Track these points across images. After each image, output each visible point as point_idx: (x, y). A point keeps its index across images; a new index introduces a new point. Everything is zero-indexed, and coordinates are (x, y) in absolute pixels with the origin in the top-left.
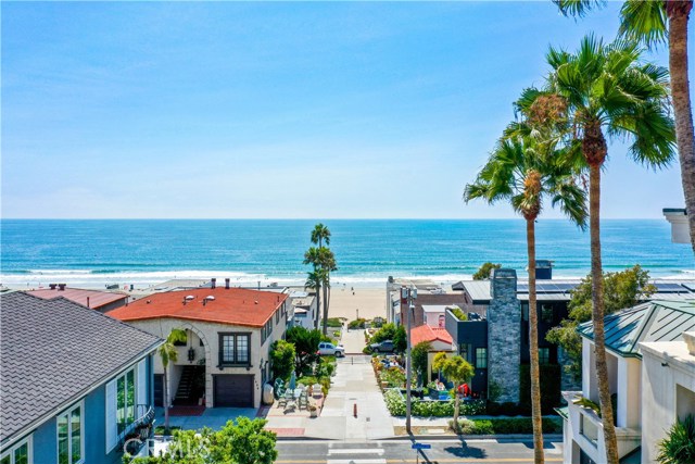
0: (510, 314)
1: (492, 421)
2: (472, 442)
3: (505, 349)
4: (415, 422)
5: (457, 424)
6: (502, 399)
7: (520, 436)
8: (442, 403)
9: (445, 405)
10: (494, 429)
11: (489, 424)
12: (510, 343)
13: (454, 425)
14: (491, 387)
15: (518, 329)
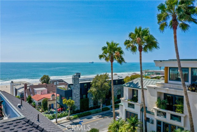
0: (78, 87)
1: (77, 115)
2: (75, 121)
3: (77, 96)
4: (59, 120)
5: (69, 118)
6: (76, 109)
7: (84, 117)
8: (62, 113)
9: (63, 114)
10: (78, 117)
11: (77, 116)
12: (78, 95)
13: (68, 118)
14: (73, 107)
15: (79, 90)
